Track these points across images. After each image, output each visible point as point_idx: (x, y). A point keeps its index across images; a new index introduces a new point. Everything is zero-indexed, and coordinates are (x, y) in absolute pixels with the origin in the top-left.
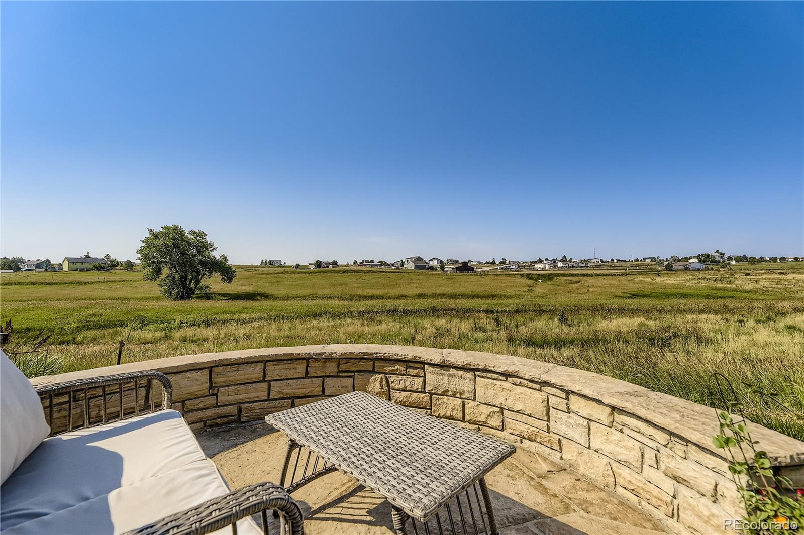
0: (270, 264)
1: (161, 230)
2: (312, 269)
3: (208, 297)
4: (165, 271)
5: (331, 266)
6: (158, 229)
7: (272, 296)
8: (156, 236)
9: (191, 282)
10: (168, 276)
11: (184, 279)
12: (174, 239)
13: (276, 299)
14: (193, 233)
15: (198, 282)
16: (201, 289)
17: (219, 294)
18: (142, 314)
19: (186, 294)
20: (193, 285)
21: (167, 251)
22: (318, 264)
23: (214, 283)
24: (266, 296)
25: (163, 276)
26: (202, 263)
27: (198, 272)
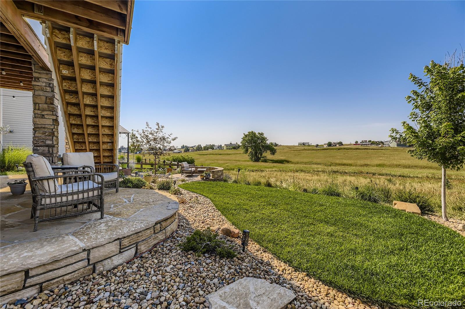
0: (303, 145)
1: (248, 133)
2: (325, 147)
3: (265, 161)
4: (250, 150)
5: (338, 145)
6: (247, 133)
7: (291, 162)
8: (246, 136)
9: (259, 154)
10: (251, 152)
11: (256, 153)
12: (252, 137)
13: (292, 163)
14: (259, 134)
15: (261, 155)
16: (263, 157)
17: (270, 160)
18: (240, 166)
19: (257, 160)
20: (259, 156)
21: (250, 142)
22: (330, 144)
23: (268, 155)
24: (288, 162)
25: (249, 152)
26: (263, 146)
27: (261, 150)
